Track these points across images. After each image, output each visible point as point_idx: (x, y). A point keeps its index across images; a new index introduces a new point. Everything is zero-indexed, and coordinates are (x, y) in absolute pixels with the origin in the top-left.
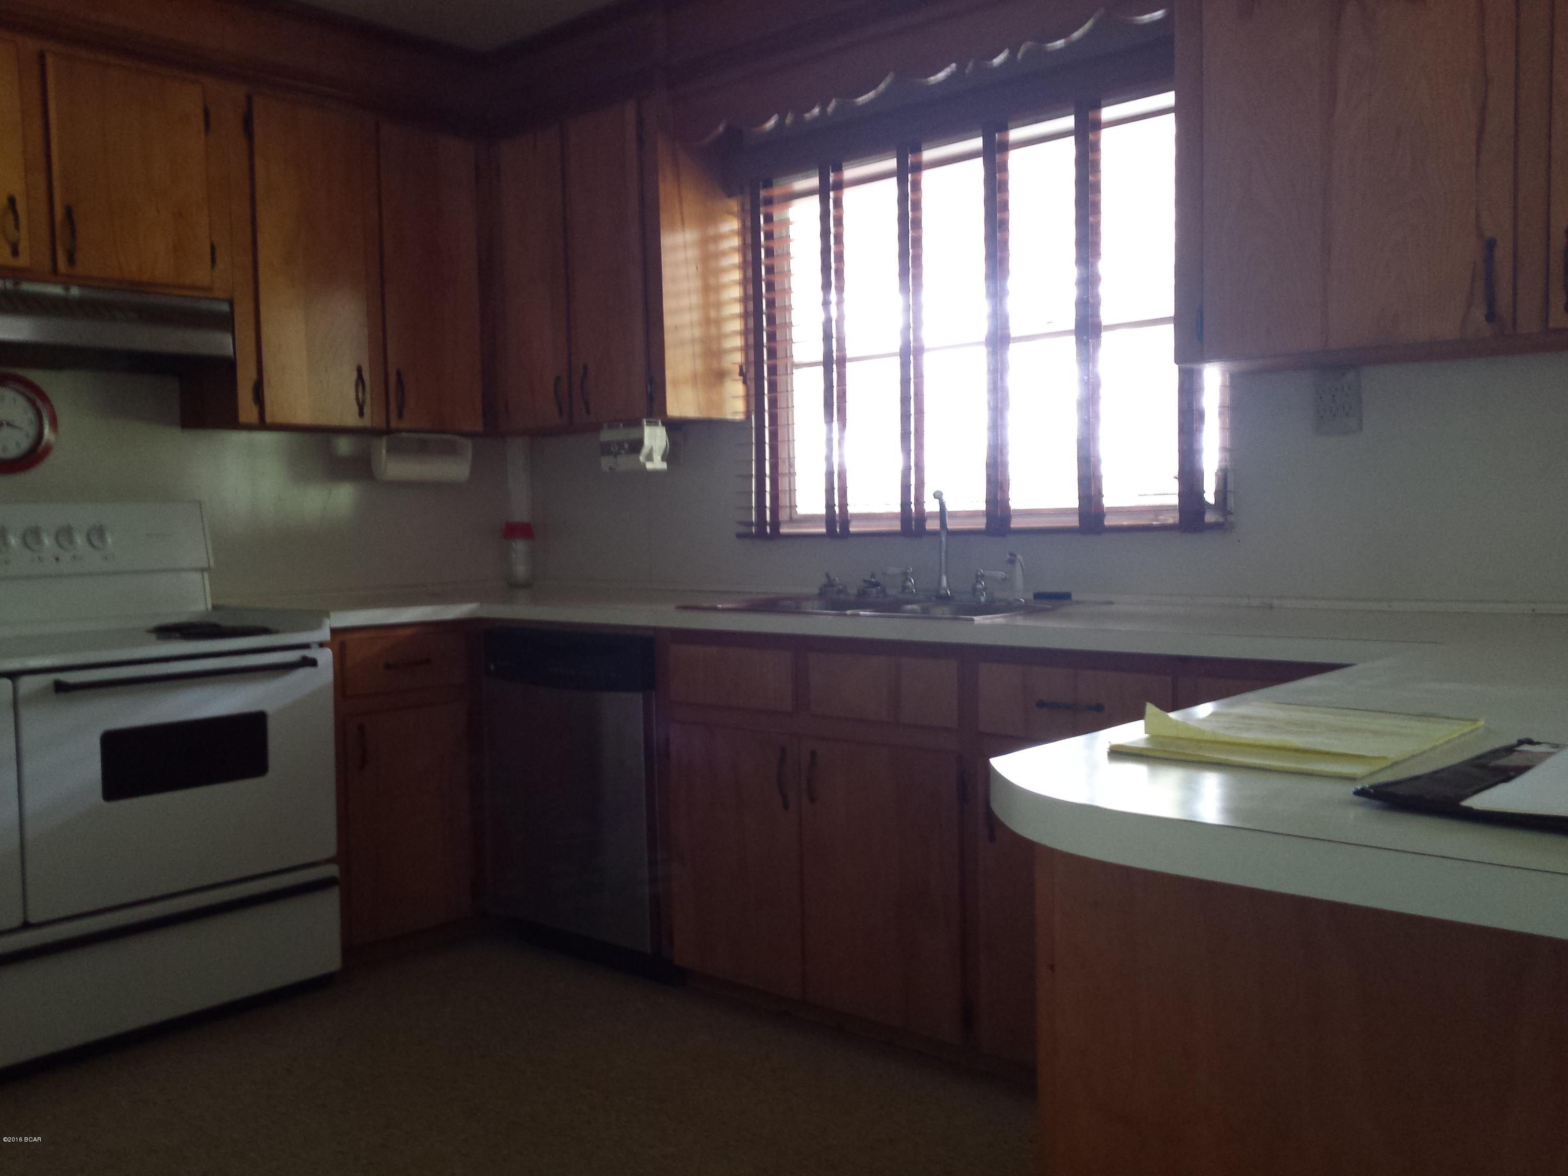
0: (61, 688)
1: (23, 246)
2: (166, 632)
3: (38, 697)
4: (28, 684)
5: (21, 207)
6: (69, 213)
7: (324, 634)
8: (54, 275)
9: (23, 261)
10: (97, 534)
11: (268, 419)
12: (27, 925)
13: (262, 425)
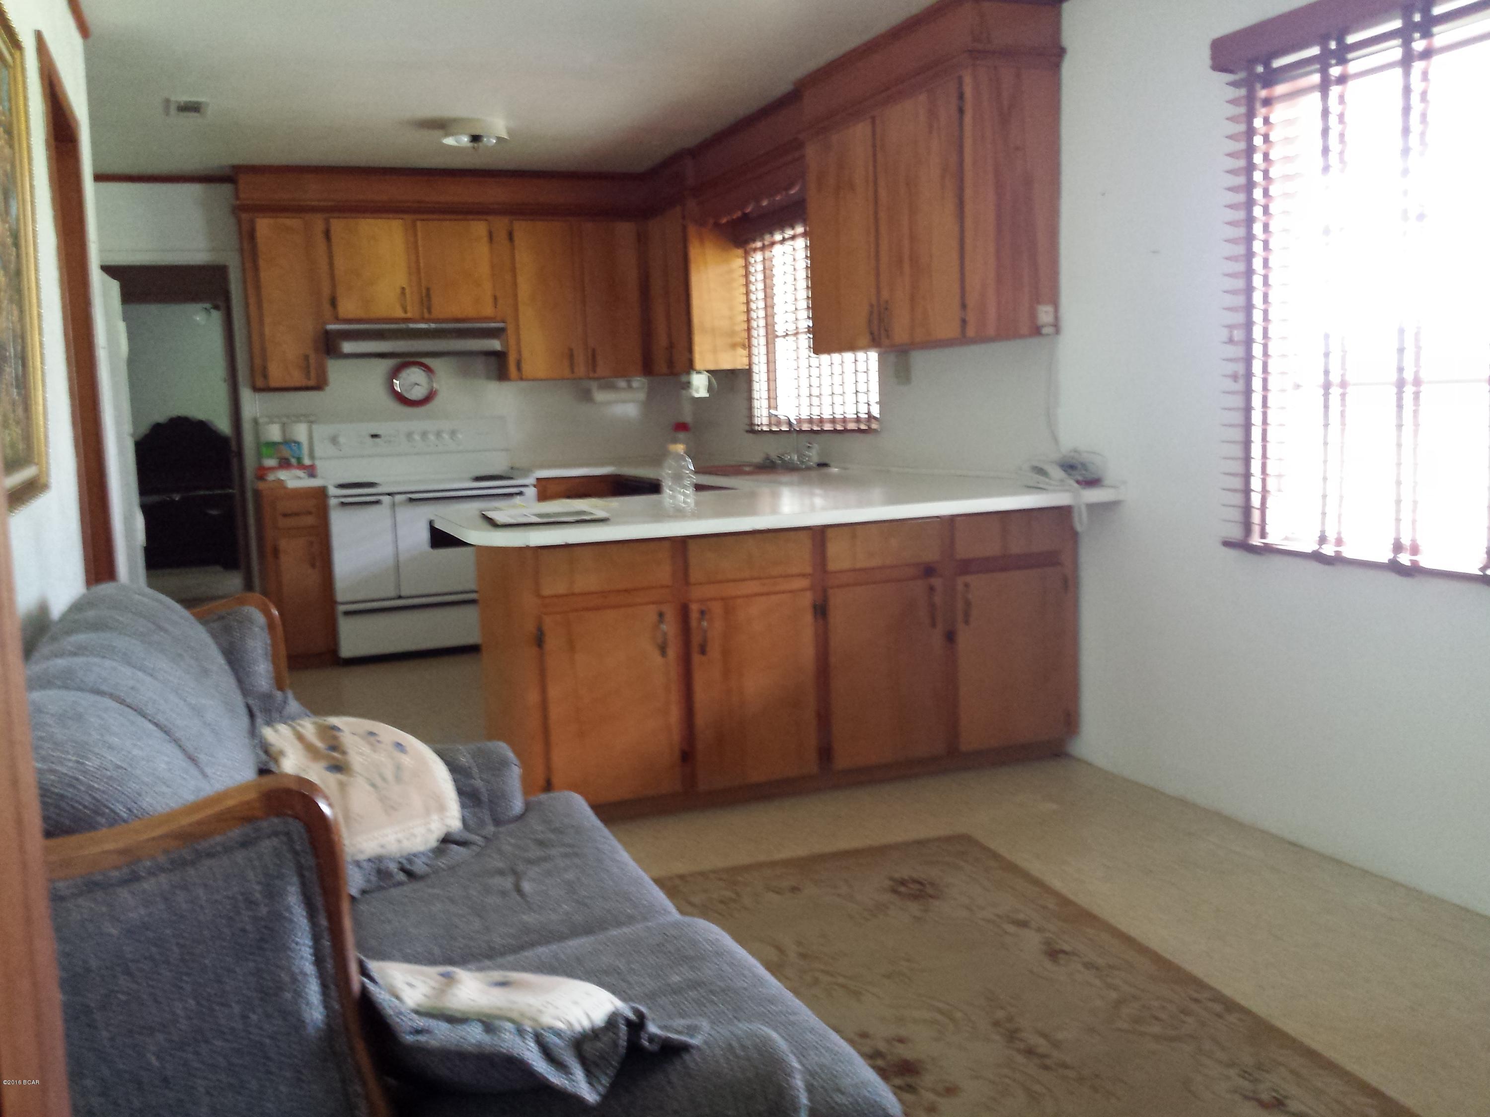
0: (411, 500)
1: (409, 308)
2: (478, 479)
3: (401, 503)
4: (398, 498)
5: (407, 291)
6: (428, 290)
7: (531, 480)
8: (423, 320)
9: (409, 315)
10: (453, 433)
11: (524, 377)
12: (400, 597)
13: (521, 379)
